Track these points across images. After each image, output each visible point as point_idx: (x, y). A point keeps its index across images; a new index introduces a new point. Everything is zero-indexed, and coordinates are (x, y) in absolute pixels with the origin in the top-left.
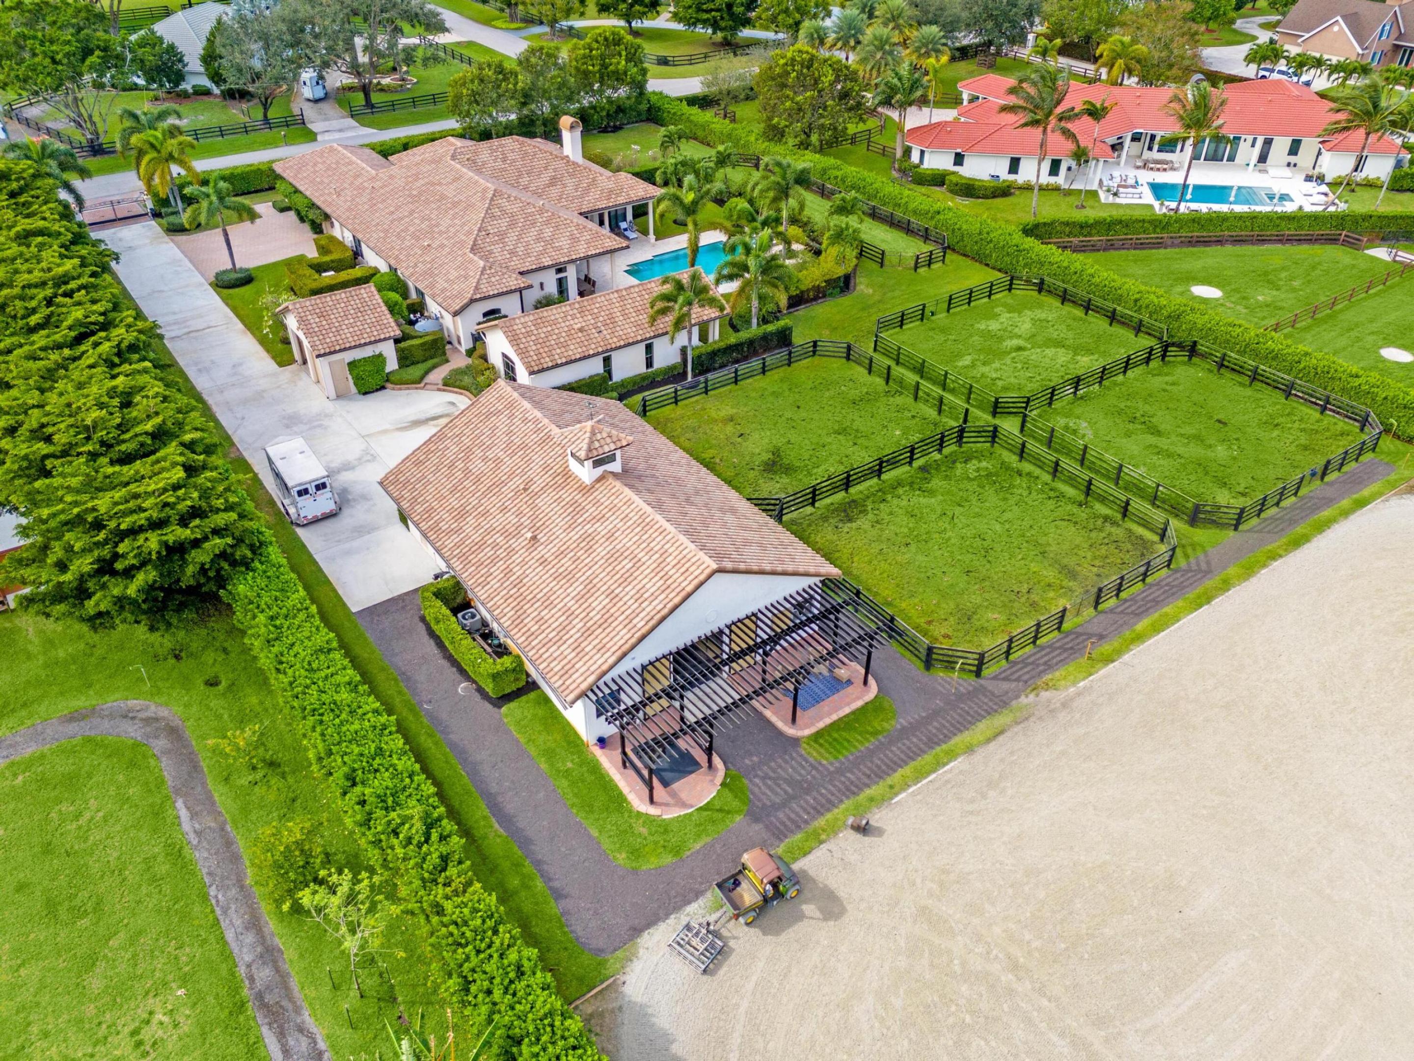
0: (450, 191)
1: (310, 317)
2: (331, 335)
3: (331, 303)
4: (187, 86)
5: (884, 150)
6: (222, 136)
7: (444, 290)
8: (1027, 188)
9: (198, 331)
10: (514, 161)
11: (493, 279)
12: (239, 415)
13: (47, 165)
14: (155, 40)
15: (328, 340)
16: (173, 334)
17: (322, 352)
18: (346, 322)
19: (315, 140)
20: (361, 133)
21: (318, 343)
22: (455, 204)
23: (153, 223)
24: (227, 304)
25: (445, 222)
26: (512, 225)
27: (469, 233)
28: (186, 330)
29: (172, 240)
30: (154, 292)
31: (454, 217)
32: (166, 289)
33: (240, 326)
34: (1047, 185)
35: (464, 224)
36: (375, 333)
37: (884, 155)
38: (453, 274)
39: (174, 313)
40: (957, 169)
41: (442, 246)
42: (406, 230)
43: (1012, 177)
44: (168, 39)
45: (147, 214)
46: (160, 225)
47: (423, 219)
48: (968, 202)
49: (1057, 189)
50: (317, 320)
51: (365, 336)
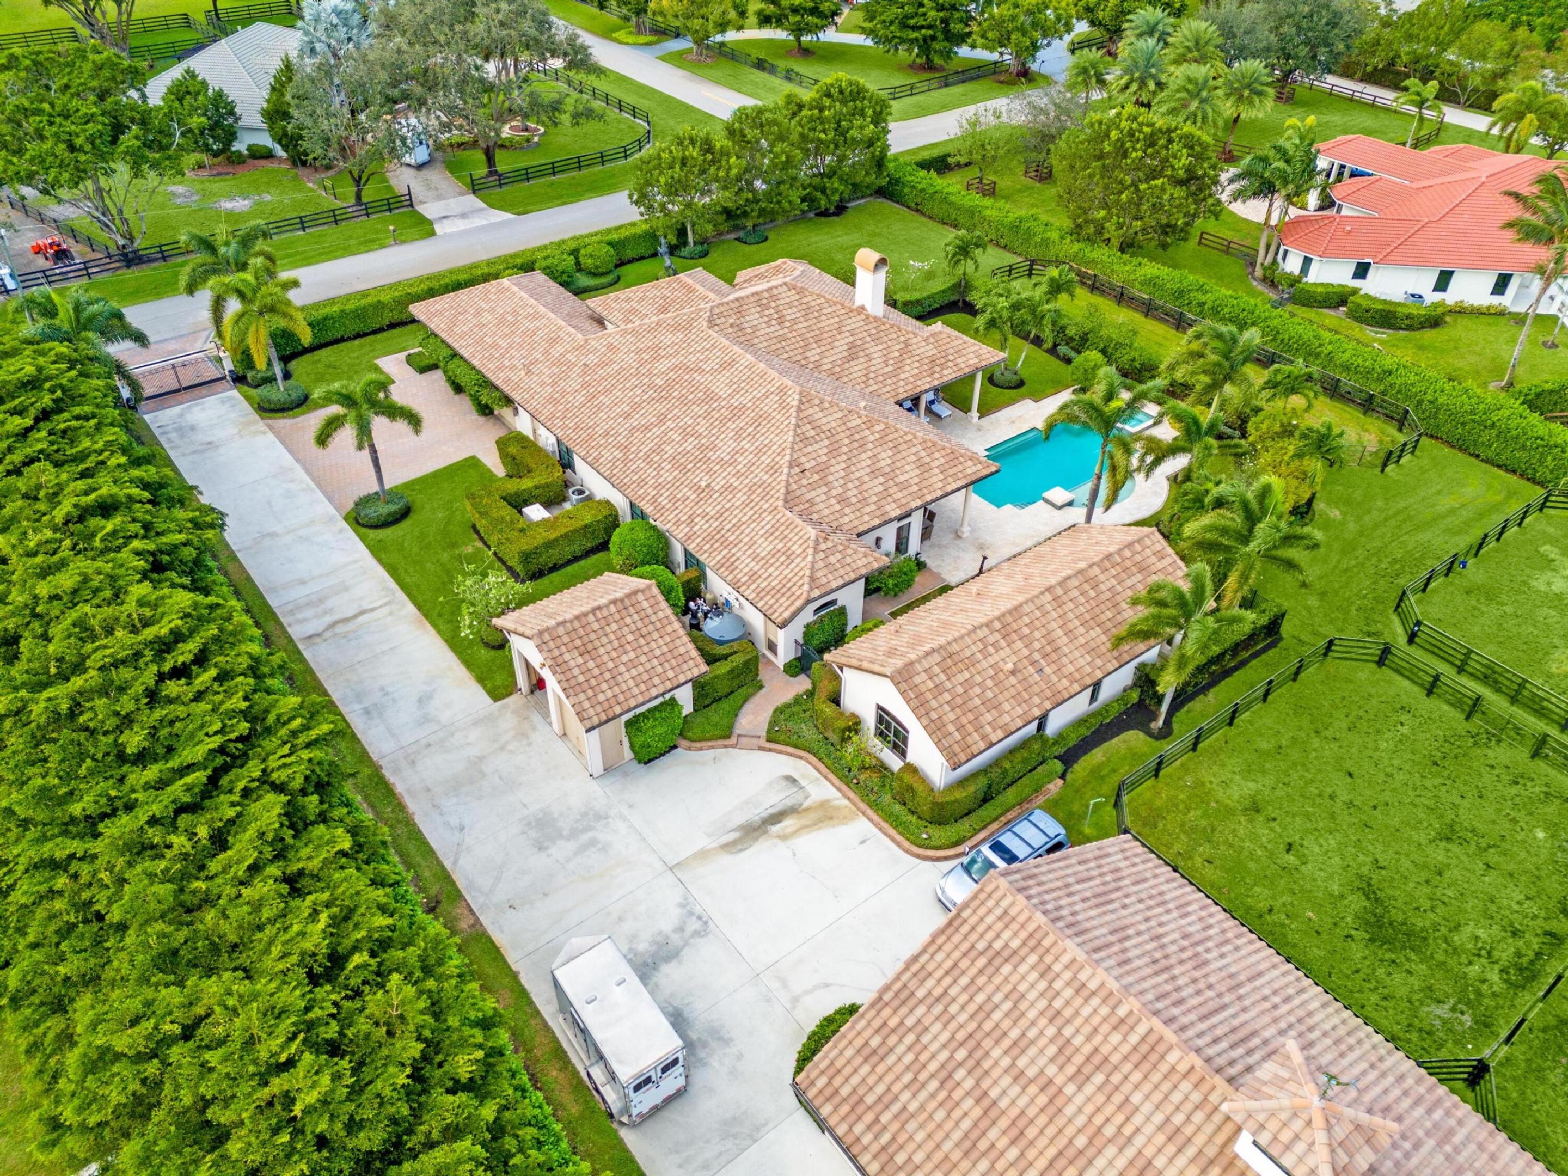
0: (721, 386)
1: (567, 657)
2: (604, 686)
3: (596, 626)
4: (240, 146)
5: (1228, 247)
6: (304, 229)
7: (753, 577)
8: (1461, 311)
9: (346, 620)
10: (795, 321)
11: (832, 559)
12: (454, 821)
13: (86, 340)
14: (198, 87)
15: (601, 697)
16: (310, 628)
17: (596, 720)
18: (625, 658)
19: (432, 234)
20: (493, 220)
21: (586, 704)
22: (738, 412)
23: (235, 393)
24: (380, 561)
25: (726, 448)
26: (834, 451)
27: (773, 469)
28: (328, 619)
29: (270, 427)
30: (263, 536)
31: (738, 433)
32: (278, 528)
33: (411, 608)
34: (1488, 308)
35: (759, 451)
36: (671, 674)
37: (1227, 253)
38: (764, 548)
39: (303, 582)
40: (1357, 283)
41: (729, 488)
42: (658, 450)
43: (1438, 296)
44: (214, 84)
45: (224, 378)
46: (247, 398)
47: (686, 433)
48: (1384, 335)
49: (1502, 313)
50: (580, 660)
51: (656, 680)
